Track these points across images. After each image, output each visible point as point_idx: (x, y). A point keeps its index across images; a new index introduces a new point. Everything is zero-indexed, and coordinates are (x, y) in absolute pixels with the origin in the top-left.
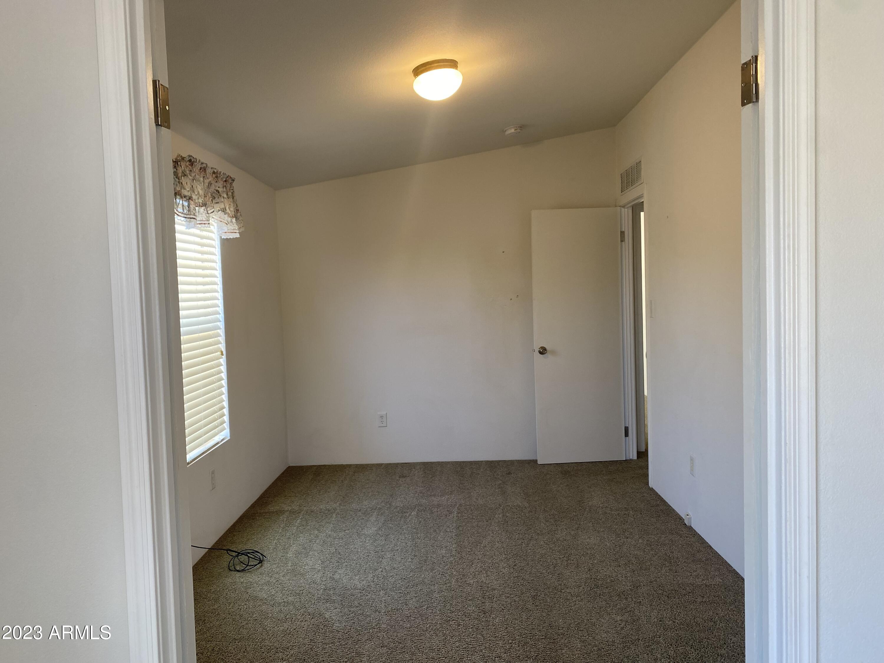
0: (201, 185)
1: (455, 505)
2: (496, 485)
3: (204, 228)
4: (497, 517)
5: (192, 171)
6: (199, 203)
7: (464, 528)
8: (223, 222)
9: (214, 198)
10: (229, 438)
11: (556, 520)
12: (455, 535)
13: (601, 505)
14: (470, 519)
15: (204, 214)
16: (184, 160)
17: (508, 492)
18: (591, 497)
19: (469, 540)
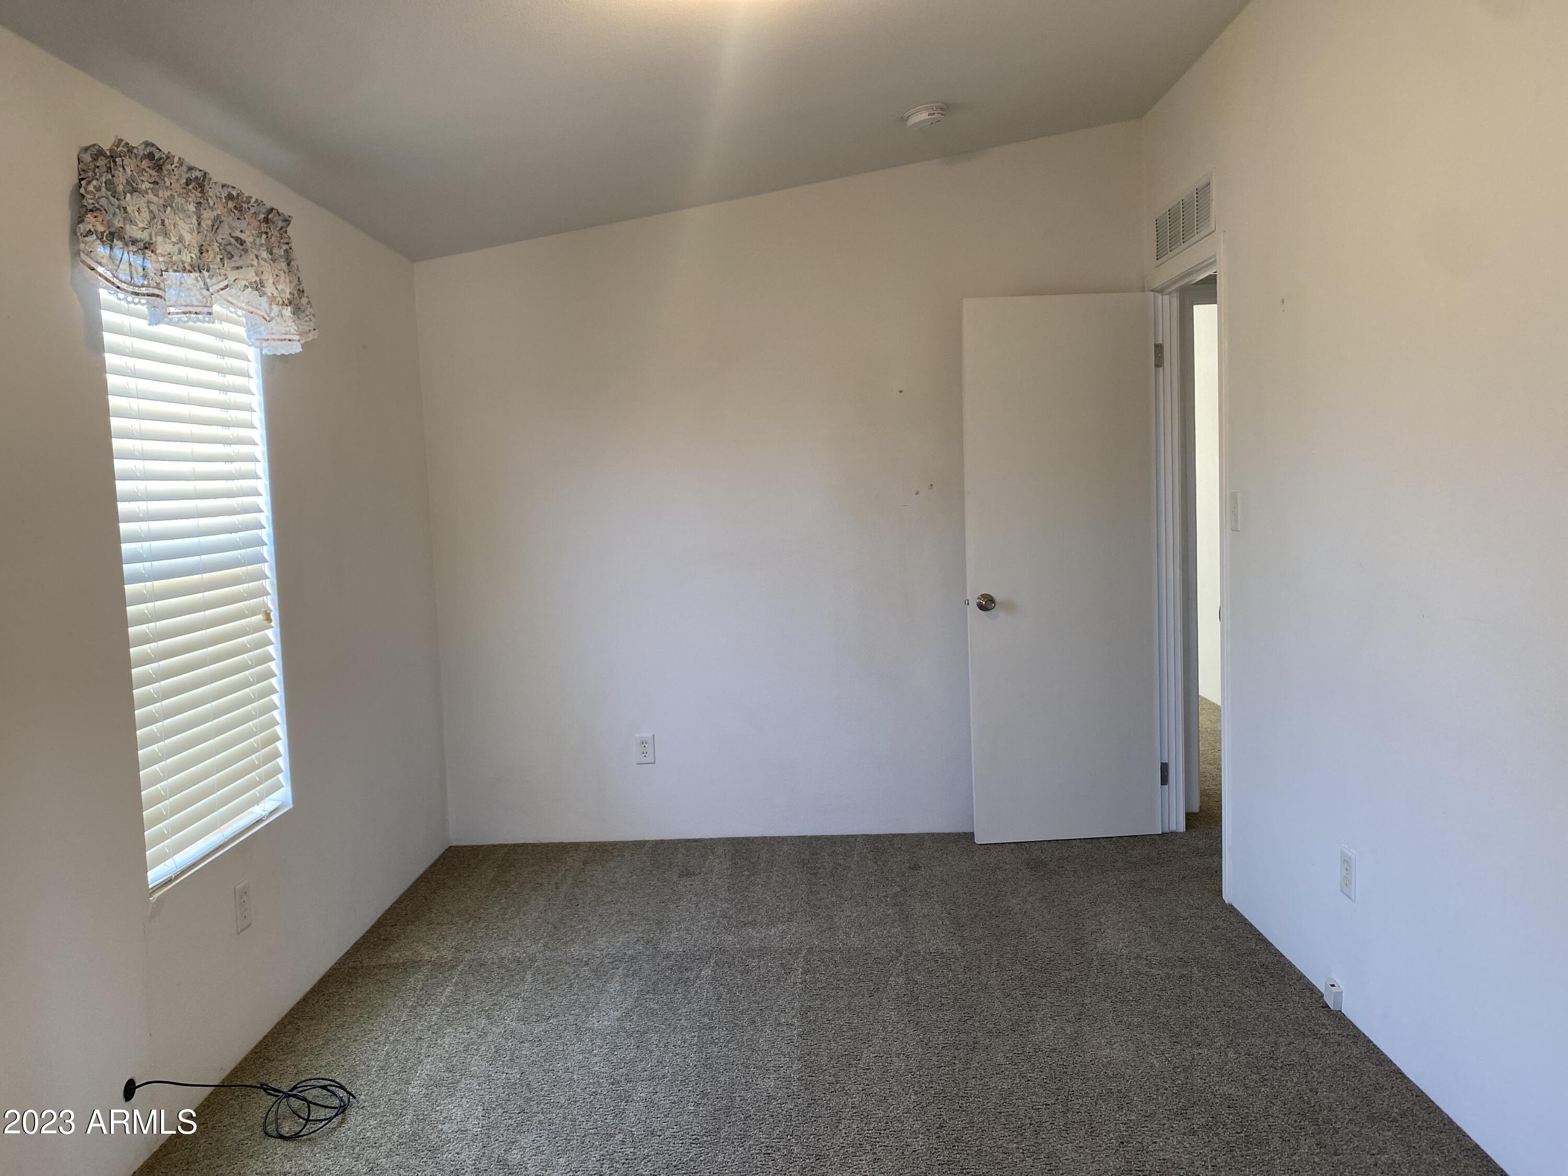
0: (188, 220)
1: (799, 951)
2: (887, 897)
3: (195, 322)
4: (893, 984)
5: (161, 184)
6: (183, 263)
7: (820, 1015)
8: (256, 314)
9: (229, 256)
10: (291, 806)
11: (1027, 994)
12: (799, 1035)
13: (1124, 952)
14: (833, 989)
15: (195, 288)
16: (132, 152)
17: (915, 916)
18: (1100, 929)
19: (831, 1049)
